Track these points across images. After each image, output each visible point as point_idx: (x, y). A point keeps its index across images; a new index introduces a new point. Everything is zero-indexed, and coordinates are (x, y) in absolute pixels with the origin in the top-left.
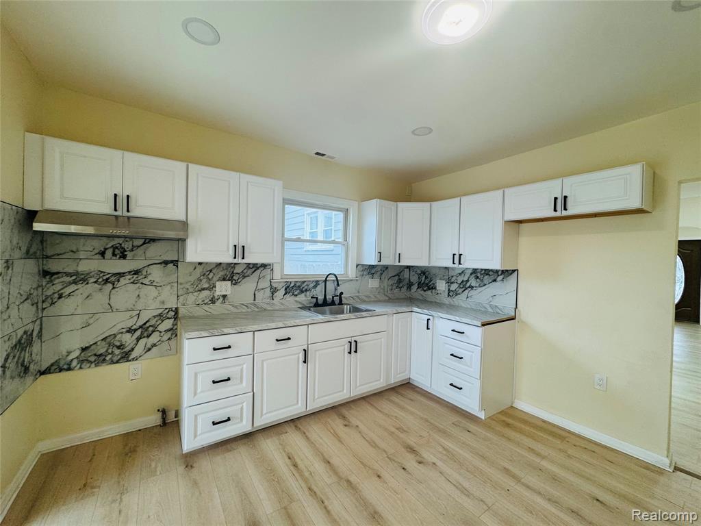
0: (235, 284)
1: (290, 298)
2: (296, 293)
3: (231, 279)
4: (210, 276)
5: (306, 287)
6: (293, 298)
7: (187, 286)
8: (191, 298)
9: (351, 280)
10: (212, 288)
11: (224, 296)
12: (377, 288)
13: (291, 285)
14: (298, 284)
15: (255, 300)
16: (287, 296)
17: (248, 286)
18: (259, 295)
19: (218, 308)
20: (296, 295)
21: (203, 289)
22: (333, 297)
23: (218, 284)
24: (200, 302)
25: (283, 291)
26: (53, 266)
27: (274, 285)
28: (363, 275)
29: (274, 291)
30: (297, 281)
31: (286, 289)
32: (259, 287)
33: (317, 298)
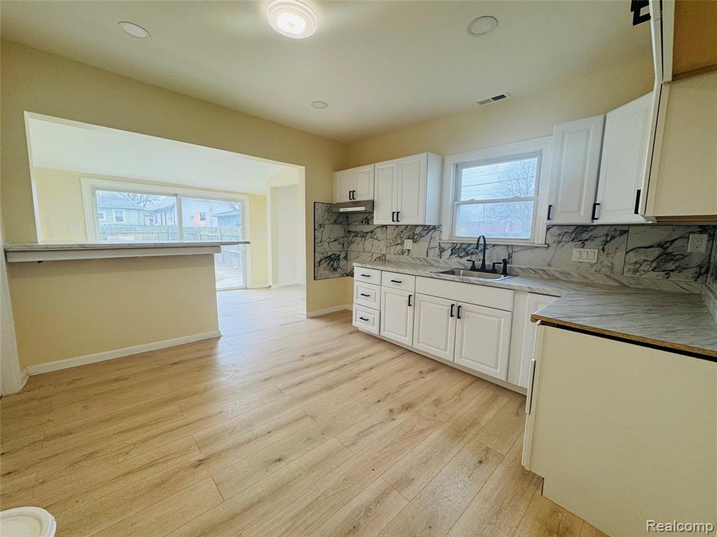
0: (415, 242)
1: (455, 259)
2: (462, 255)
3: (413, 238)
4: (402, 236)
5: (472, 250)
6: (458, 259)
7: (391, 241)
8: (392, 249)
9: (537, 247)
10: (402, 244)
11: (409, 250)
12: (592, 265)
13: (457, 247)
14: (464, 246)
15: (427, 256)
16: (453, 257)
17: (423, 244)
18: (431, 252)
19: (404, 258)
20: (461, 257)
21: (398, 244)
22: (494, 264)
23: (405, 241)
24: (396, 252)
25: (449, 252)
26: (353, 228)
27: (442, 245)
28: (560, 242)
29: (442, 250)
30: (463, 244)
31: (452, 250)
32: (431, 246)
33: (474, 262)
